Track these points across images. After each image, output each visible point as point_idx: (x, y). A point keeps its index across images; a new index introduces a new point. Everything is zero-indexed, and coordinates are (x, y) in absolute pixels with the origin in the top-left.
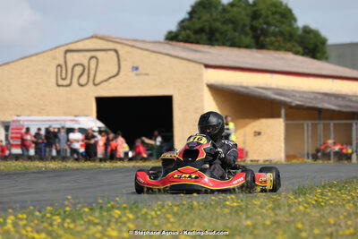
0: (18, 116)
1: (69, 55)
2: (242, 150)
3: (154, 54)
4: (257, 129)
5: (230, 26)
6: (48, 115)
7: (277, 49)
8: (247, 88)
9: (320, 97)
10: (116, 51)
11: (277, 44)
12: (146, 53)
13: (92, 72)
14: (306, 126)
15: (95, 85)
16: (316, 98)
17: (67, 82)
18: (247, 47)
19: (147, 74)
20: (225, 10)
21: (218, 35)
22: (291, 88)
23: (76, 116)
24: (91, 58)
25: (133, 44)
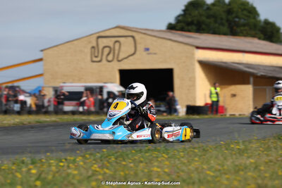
0: (64, 83)
1: (100, 40)
2: (223, 107)
3: (160, 40)
4: (233, 92)
5: (212, 20)
6: (85, 82)
7: (246, 35)
8: (225, 63)
9: (277, 69)
10: (133, 37)
11: (245, 32)
12: (155, 39)
13: (116, 52)
14: (267, 90)
15: (119, 61)
16: (274, 71)
17: (98, 59)
18: (225, 34)
19: (155, 54)
20: (209, 8)
21: (204, 26)
22: (258, 63)
23: (105, 83)
24: (116, 42)
25: (146, 32)
